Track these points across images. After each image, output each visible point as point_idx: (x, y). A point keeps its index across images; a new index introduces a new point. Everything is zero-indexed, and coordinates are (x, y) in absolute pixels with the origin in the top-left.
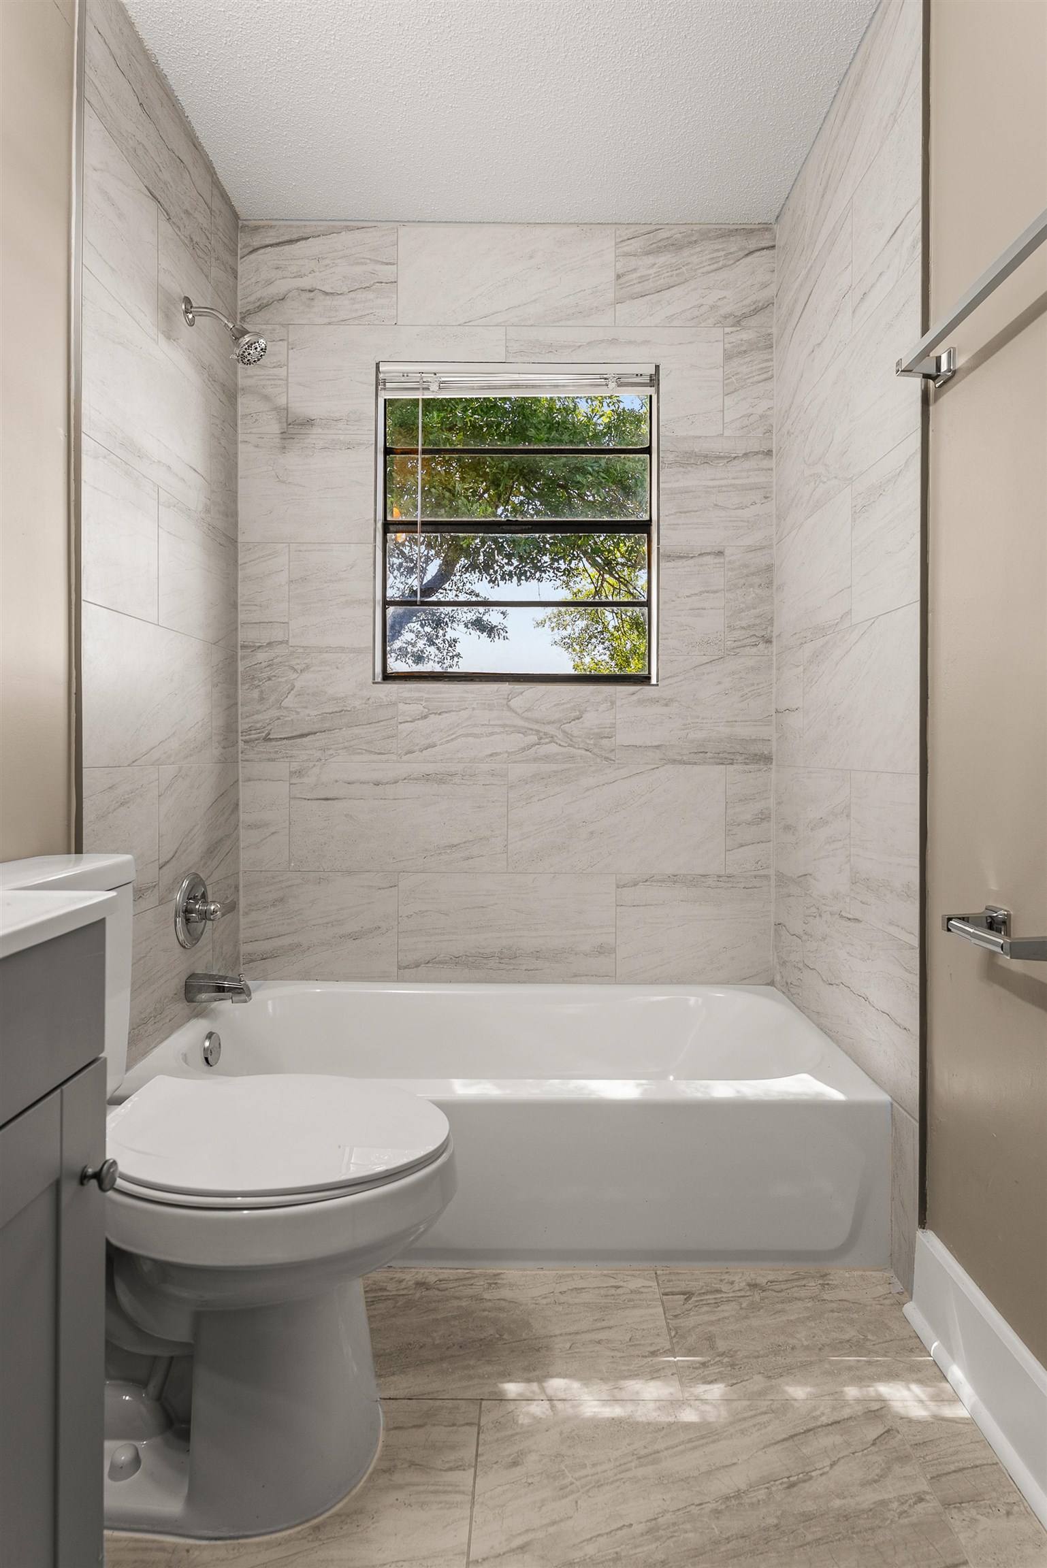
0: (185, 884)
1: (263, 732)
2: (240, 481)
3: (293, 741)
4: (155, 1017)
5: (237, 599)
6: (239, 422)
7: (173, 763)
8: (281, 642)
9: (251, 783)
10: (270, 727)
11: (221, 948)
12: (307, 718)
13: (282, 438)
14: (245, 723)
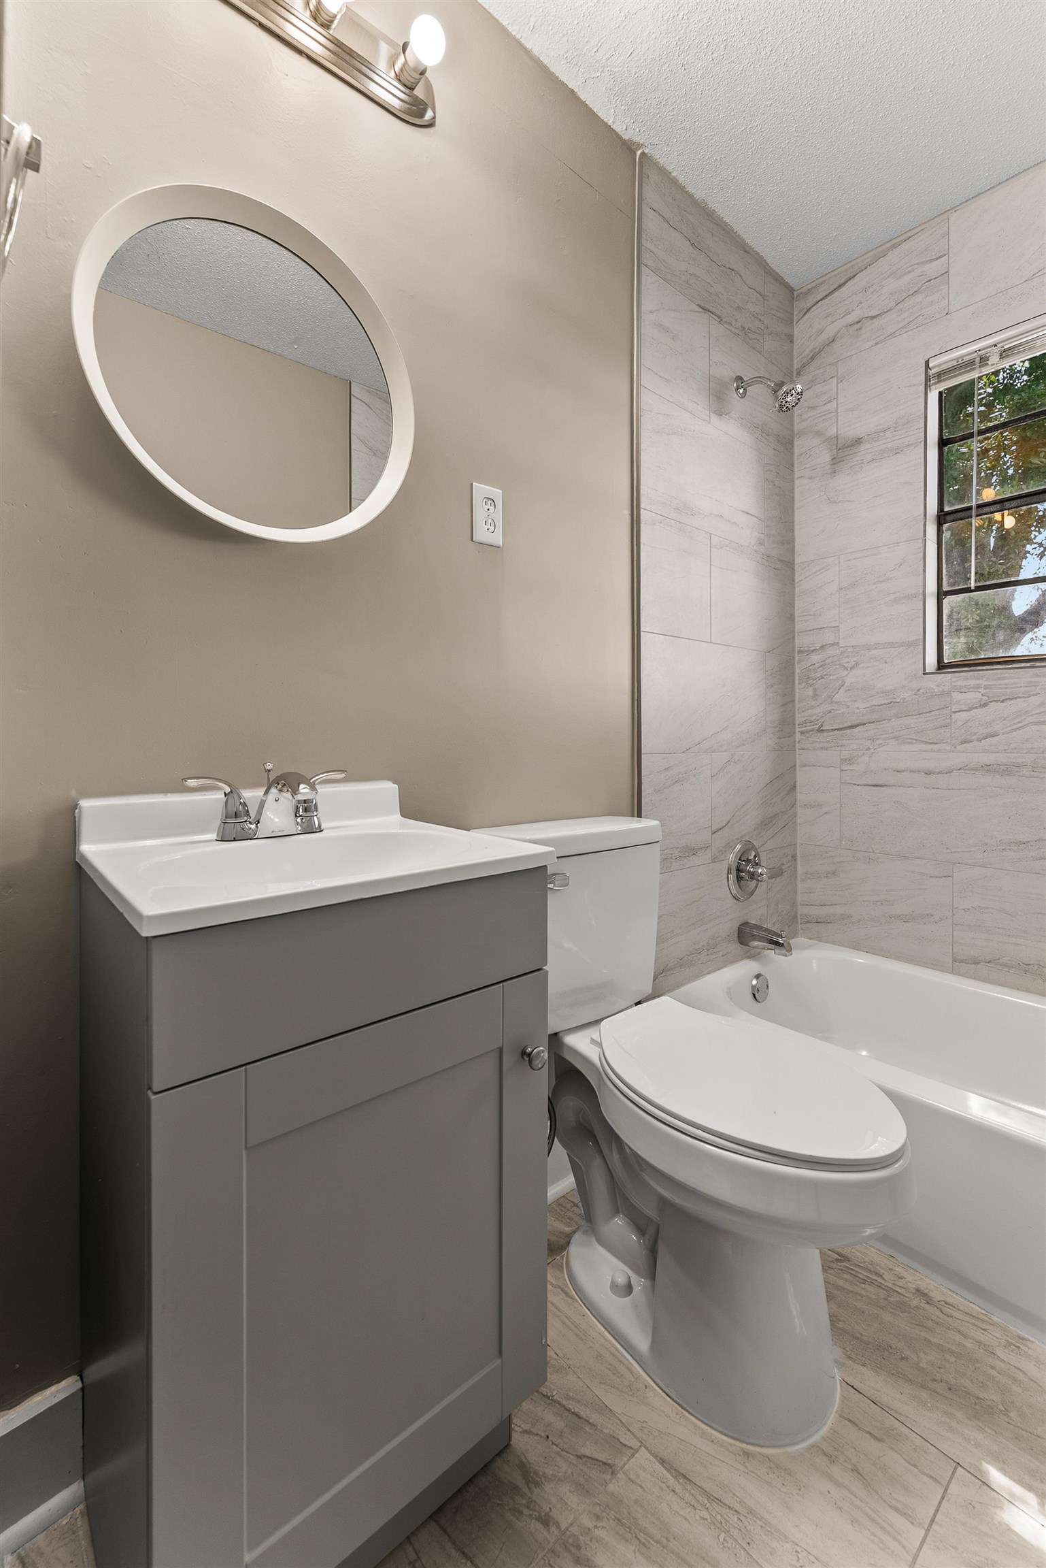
0: (738, 847)
1: (816, 724)
2: (796, 512)
3: (843, 732)
4: (708, 950)
5: (794, 612)
6: (796, 462)
7: (726, 751)
8: (833, 644)
9: (807, 768)
10: (822, 720)
11: (777, 905)
12: (856, 711)
13: (832, 464)
14: (801, 717)
